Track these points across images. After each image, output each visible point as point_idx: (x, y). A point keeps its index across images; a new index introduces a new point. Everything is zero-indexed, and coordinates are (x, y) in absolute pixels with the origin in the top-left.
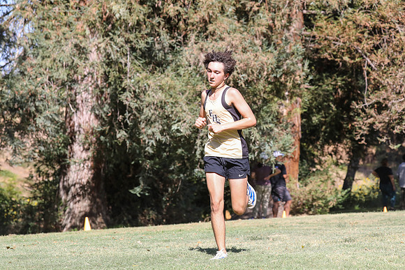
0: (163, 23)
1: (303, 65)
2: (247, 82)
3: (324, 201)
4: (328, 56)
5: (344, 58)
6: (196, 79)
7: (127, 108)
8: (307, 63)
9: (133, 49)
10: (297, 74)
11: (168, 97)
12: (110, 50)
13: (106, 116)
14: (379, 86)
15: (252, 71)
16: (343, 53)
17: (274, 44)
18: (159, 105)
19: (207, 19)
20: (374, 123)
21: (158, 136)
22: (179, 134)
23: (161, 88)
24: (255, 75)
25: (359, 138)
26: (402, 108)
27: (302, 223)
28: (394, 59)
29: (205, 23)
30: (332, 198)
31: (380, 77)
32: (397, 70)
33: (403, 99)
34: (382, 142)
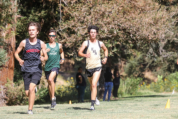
14: (69, 17)
20: (65, 43)
26: (85, 33)
31: (70, 11)
32: (82, 6)
33: (86, 26)
34: (71, 56)
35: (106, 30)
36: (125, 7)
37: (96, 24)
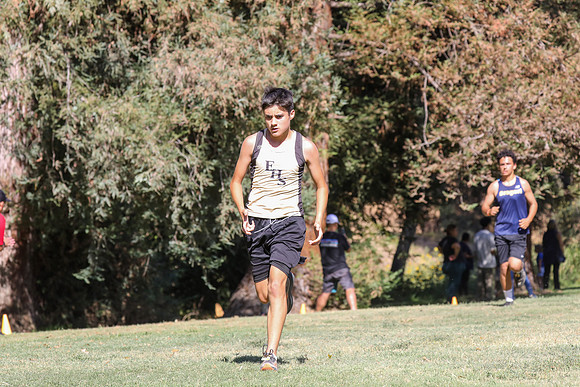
0: (120, 21)
1: (331, 85)
2: (247, 110)
3: (363, 290)
4: (370, 72)
5: (393, 74)
6: (171, 106)
7: (68, 149)
8: (337, 81)
9: (75, 61)
10: (323, 97)
11: (129, 132)
12: (40, 62)
13: (35, 162)
14: (445, 116)
15: (254, 93)
16: (391, 66)
17: (288, 52)
18: (115, 144)
19: (187, 15)
20: (438, 172)
21: (115, 192)
22: (146, 190)
23: (118, 119)
24: (260, 99)
25: (415, 194)
26: (481, 150)
27: (330, 322)
28: (468, 75)
29: (185, 20)
30: (375, 285)
31: (448, 103)
32: (474, 92)
33: (483, 135)
34: (450, 199)
35: (527, 142)
36: (567, 90)
37: (506, 129)
